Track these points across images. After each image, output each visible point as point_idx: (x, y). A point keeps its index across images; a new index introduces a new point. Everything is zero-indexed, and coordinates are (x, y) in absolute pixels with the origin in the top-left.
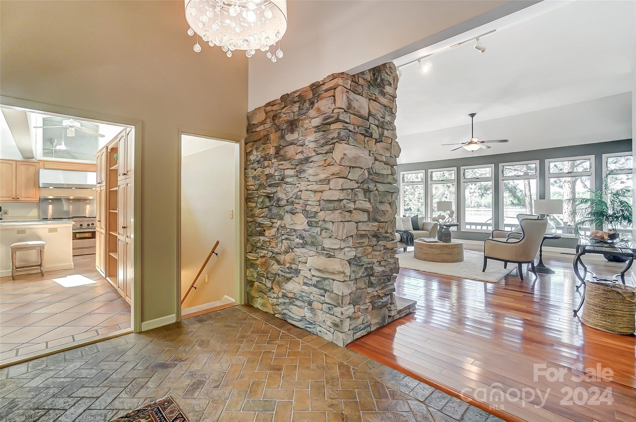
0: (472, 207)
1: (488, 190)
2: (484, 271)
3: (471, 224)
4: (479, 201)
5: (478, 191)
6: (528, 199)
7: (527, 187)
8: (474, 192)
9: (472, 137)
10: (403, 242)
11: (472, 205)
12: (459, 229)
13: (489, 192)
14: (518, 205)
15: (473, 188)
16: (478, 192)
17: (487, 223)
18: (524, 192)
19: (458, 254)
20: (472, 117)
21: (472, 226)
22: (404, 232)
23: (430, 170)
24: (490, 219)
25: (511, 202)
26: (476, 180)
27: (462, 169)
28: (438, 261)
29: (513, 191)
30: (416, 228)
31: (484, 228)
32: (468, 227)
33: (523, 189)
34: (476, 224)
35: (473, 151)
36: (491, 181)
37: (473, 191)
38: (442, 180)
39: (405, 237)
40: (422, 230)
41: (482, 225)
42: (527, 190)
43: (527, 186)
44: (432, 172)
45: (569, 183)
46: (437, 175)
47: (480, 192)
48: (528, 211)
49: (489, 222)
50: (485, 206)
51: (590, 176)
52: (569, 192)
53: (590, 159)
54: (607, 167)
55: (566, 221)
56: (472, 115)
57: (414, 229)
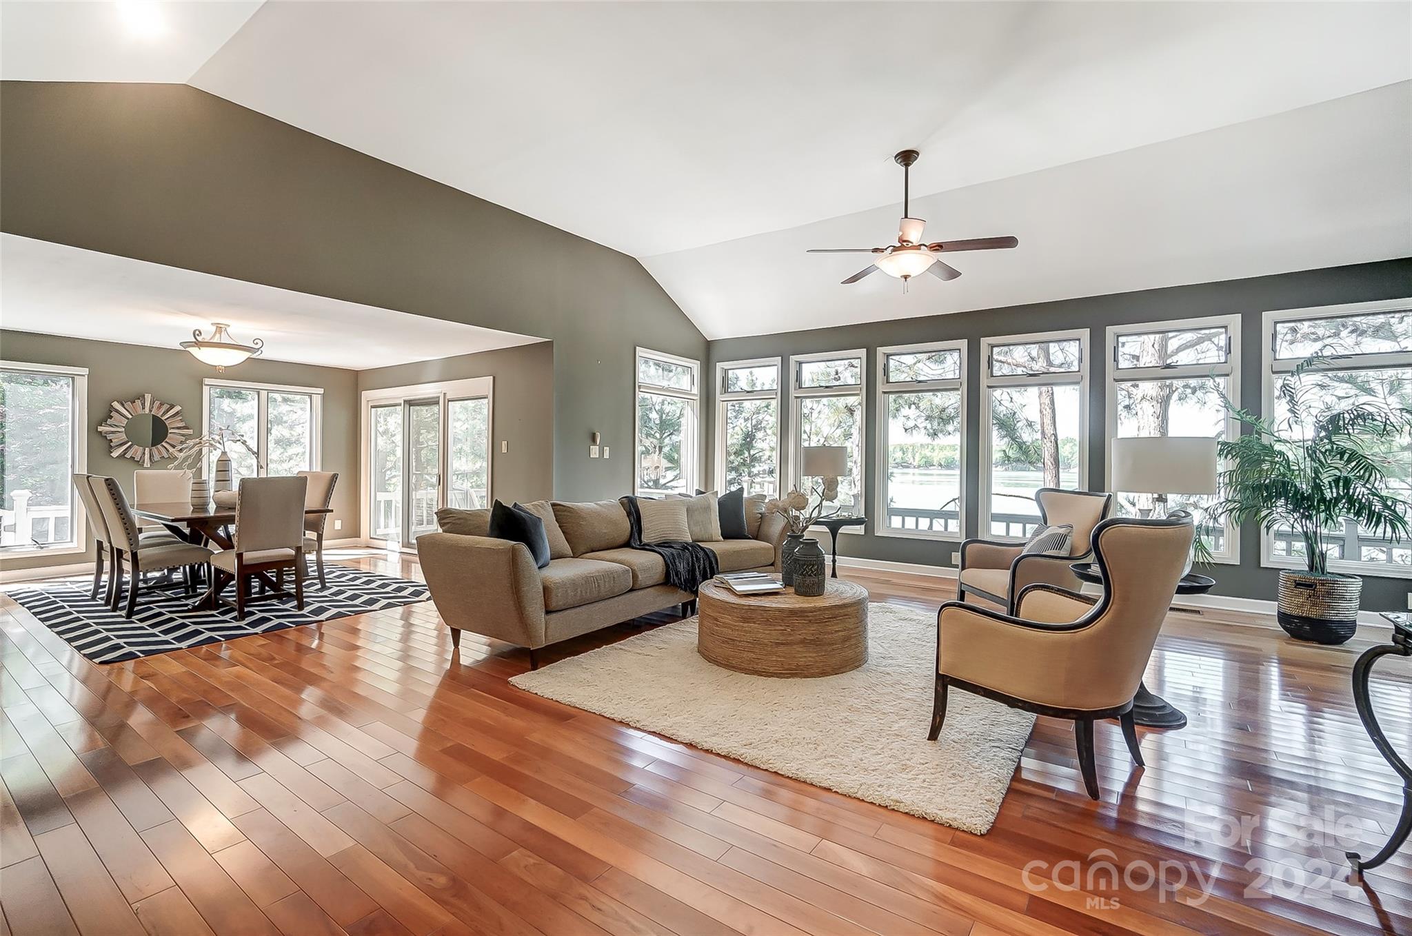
0: (914, 467)
1: (949, 423)
2: (934, 735)
3: (904, 513)
4: (929, 454)
5: (924, 425)
6: (1049, 444)
7: (1048, 412)
8: (916, 426)
9: (906, 217)
10: (674, 585)
11: (915, 464)
12: (870, 529)
13: (950, 428)
14: (1018, 460)
15: (912, 417)
16: (925, 428)
17: (943, 509)
18: (1038, 427)
19: (847, 639)
20: (907, 165)
21: (906, 518)
22: (685, 547)
23: (794, 358)
24: (954, 500)
25: (1002, 454)
26: (918, 387)
27: (881, 354)
28: (772, 670)
29: (1007, 426)
30: (732, 531)
31: (938, 525)
32: (896, 522)
33: (1039, 421)
34: (917, 513)
35: (906, 277)
36: (957, 389)
37: (912, 425)
38: (827, 387)
39: (682, 567)
40: (756, 538)
41: (932, 515)
42: (1048, 421)
43: (1048, 409)
44: (800, 363)
45: (1154, 403)
46: (814, 370)
47: (929, 426)
48: (1050, 478)
49: (951, 507)
50: (941, 465)
51: (1227, 375)
52: (1153, 425)
53: (1225, 327)
54: (1274, 350)
55: (1146, 508)
56: (907, 157)
57: (726, 536)
